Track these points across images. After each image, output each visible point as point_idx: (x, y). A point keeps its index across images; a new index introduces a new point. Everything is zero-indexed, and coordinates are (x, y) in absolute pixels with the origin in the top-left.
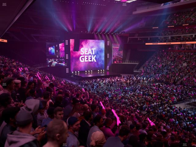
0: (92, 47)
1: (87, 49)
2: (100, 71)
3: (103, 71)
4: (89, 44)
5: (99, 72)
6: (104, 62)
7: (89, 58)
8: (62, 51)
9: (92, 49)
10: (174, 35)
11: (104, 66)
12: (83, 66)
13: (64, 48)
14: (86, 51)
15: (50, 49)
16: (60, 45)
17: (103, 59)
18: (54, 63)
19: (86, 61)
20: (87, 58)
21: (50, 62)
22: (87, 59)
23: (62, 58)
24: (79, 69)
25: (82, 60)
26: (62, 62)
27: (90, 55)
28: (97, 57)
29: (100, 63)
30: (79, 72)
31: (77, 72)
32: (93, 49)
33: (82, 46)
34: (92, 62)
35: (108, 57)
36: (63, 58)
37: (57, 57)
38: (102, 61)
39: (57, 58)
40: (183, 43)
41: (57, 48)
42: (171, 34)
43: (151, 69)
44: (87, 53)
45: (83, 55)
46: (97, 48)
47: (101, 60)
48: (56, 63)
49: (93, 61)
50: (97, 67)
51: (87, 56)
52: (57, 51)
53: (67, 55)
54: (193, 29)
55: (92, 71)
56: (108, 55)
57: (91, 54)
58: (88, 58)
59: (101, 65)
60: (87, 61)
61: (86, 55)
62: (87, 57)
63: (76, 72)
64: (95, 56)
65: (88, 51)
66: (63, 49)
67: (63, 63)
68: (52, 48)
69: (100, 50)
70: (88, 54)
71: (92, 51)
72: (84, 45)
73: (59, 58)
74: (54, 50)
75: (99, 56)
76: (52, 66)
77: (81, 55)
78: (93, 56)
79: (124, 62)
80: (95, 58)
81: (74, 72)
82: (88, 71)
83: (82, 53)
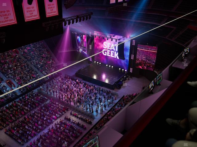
1: (110, 44)
5: (119, 71)
6: (128, 62)
7: (112, 54)
9: (115, 45)
14: (108, 46)
16: (83, 36)
17: (127, 58)
19: (108, 55)
20: (109, 53)
23: (85, 48)
27: (113, 50)
31: (99, 63)
33: (105, 40)
34: (114, 58)
39: (82, 47)
45: (106, 49)
48: (82, 50)
49: (115, 57)
50: (120, 64)
51: (110, 51)
52: (82, 41)
55: (112, 67)
57: (114, 50)
59: (125, 65)
60: (109, 56)
65: (111, 46)
66: (85, 40)
68: (79, 37)
70: (111, 49)
71: (115, 47)
76: (79, 51)
77: (104, 49)
78: (115, 52)
81: (96, 62)
82: (108, 66)
83: (105, 47)
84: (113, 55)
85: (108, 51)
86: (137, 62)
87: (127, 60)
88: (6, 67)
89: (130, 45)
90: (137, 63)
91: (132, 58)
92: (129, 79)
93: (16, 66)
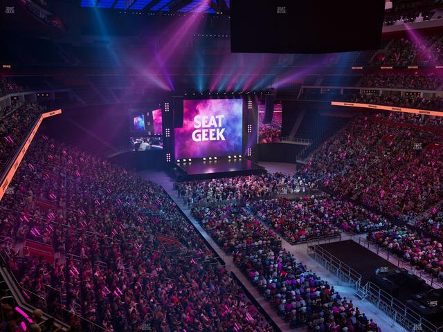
0: (217, 114)
1: (207, 117)
2: (233, 158)
3: (238, 158)
4: (210, 107)
5: (230, 160)
6: (241, 140)
7: (211, 134)
8: (157, 124)
9: (217, 117)
10: (389, 87)
11: (241, 149)
12: (198, 148)
13: (161, 118)
14: (205, 122)
15: (135, 120)
16: (154, 112)
17: (240, 134)
18: (145, 146)
19: (204, 139)
21: (136, 142)
22: (208, 136)
23: (157, 136)
25: (197, 138)
26: (157, 143)
27: (213, 127)
28: (226, 132)
29: (232, 143)
30: (190, 160)
31: (187, 160)
32: (220, 117)
33: (197, 112)
34: (216, 141)
35: (250, 131)
36: (160, 136)
37: (150, 133)
38: (236, 139)
39: (149, 136)
40: (396, 109)
41: (148, 119)
42: (384, 85)
43: (325, 160)
44: (206, 124)
46: (227, 114)
47: (235, 137)
48: (148, 144)
49: (218, 139)
50: (227, 149)
51: (207, 130)
52: (149, 124)
53: (168, 131)
54: (425, 78)
55: (215, 158)
56: (250, 127)
57: (216, 126)
58: (208, 133)
59: (236, 147)
60: (207, 139)
61: (206, 128)
62: (206, 133)
63: (185, 160)
64: (223, 130)
65: (208, 121)
66: (159, 120)
67: (159, 145)
68: (139, 119)
69: (233, 117)
70: (209, 126)
71: (217, 121)
72: (200, 111)
73: (152, 135)
74: (143, 122)
75: (230, 130)
76: (139, 150)
77: (195, 129)
78: (218, 130)
79: (285, 139)
82: (207, 158)
83: (198, 125)
84: (213, 137)
85: (204, 131)
86: (260, 133)
87: (239, 138)
89: (241, 111)
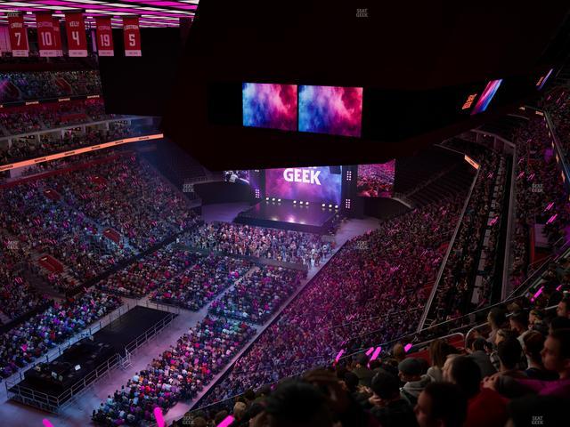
2: (327, 207)
3: (334, 208)
5: (323, 209)
6: (340, 187)
7: (305, 176)
12: (290, 189)
18: (234, 177)
19: (297, 180)
21: (228, 173)
22: (300, 177)
24: (283, 195)
25: (289, 177)
28: (322, 175)
30: (280, 200)
31: (277, 200)
38: (334, 186)
48: (236, 176)
49: (312, 182)
50: (323, 196)
51: (300, 171)
55: (307, 203)
56: (349, 173)
58: (301, 174)
59: (333, 195)
60: (300, 180)
61: (298, 168)
62: (298, 173)
63: (274, 200)
64: (318, 172)
67: (245, 179)
75: (327, 173)
76: (230, 181)
78: (312, 172)
79: (398, 196)
80: (319, 177)
81: (271, 199)
82: (298, 202)
86: (360, 183)
87: (337, 184)
88: (94, 207)
90: (360, 186)
91: (349, 178)
92: (345, 222)
93: (112, 205)
